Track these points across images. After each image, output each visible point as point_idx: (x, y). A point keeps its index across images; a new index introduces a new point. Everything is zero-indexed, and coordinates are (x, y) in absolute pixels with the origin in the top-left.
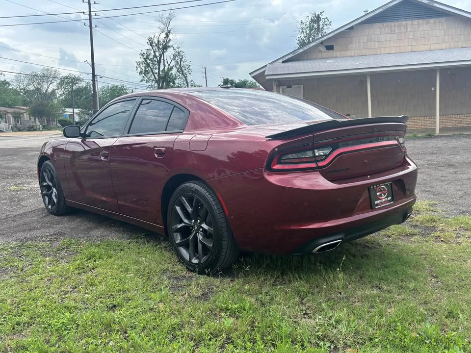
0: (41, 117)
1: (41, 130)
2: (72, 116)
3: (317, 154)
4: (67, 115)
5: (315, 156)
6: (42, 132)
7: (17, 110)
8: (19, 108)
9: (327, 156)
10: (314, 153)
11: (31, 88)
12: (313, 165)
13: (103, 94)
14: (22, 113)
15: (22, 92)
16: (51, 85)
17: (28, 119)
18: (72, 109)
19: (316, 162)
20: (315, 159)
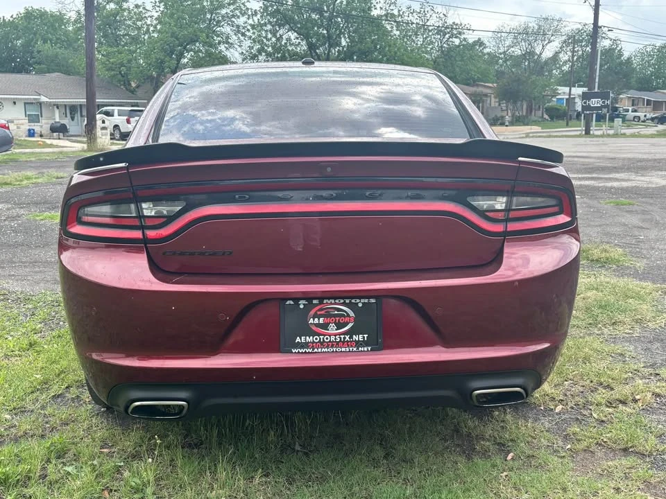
0: (515, 102)
1: (507, 124)
2: (570, 101)
3: (146, 213)
4: (563, 99)
5: (141, 216)
6: (508, 127)
7: (480, 89)
8: (485, 86)
9: (171, 218)
10: (139, 210)
11: (517, 51)
12: (137, 234)
13: (643, 60)
14: (486, 95)
15: (502, 59)
16: (549, 45)
17: (497, 104)
18: (568, 88)
19: (142, 228)
20: (141, 222)
